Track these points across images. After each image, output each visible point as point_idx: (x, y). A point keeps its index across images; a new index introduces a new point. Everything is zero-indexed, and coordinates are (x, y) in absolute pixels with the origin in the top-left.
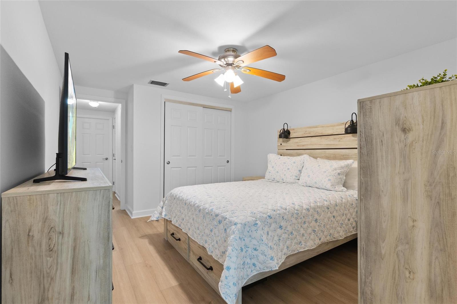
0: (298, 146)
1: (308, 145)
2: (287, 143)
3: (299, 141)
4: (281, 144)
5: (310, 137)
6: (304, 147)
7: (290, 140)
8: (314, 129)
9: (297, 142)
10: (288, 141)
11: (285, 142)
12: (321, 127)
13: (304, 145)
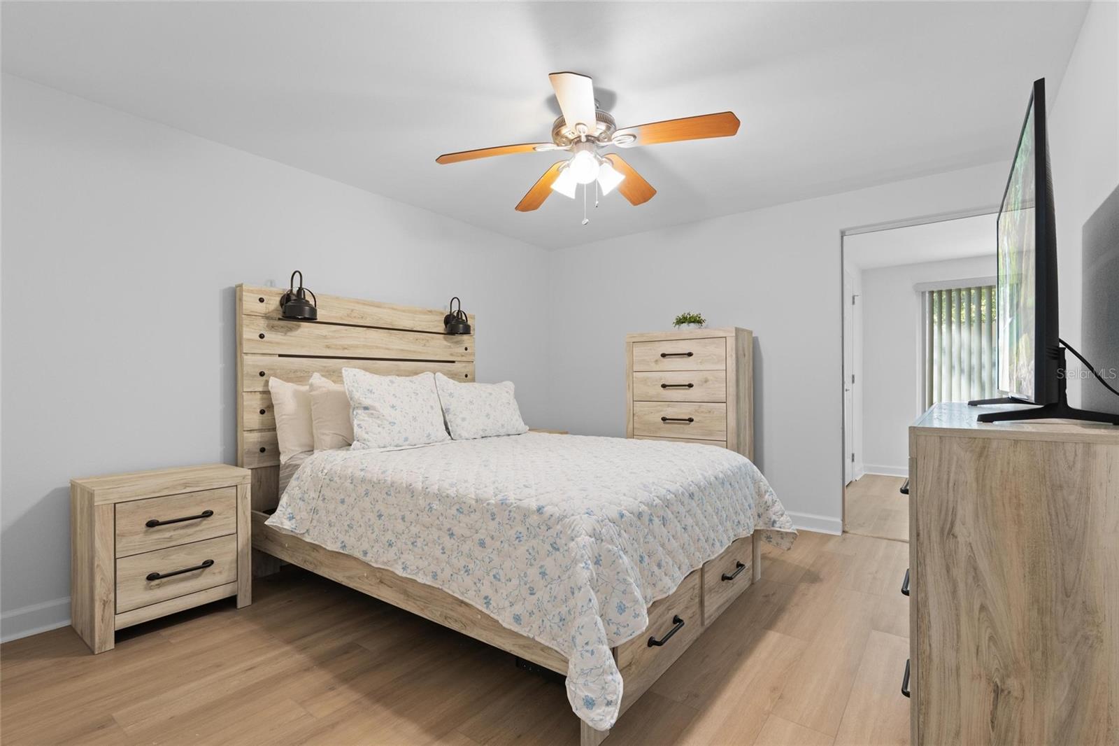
0: (328, 347)
1: (356, 347)
2: (289, 334)
3: (330, 334)
4: (262, 336)
5: (365, 329)
6: (346, 351)
7: (299, 326)
8: (375, 310)
9: (325, 337)
10: (291, 329)
11: (277, 331)
12: (389, 308)
13: (346, 347)
